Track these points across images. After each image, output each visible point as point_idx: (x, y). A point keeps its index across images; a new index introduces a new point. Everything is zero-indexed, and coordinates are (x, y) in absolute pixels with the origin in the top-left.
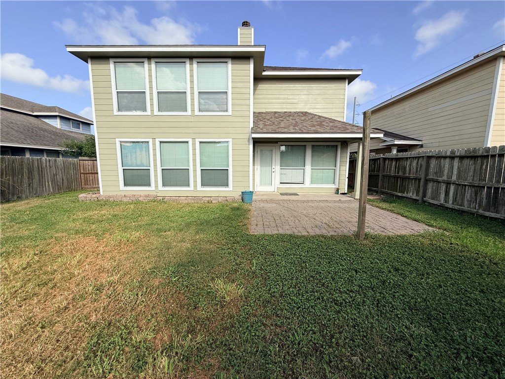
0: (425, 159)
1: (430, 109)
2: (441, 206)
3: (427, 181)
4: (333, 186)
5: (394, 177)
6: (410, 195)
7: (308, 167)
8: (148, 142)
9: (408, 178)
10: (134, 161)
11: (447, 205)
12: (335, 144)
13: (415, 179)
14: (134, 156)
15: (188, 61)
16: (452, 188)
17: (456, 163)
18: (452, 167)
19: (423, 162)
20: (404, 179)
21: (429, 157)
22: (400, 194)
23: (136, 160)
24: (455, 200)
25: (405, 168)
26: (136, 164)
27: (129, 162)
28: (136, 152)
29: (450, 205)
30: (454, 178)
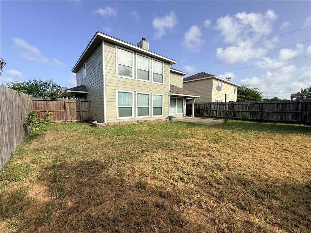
0: (210, 104)
1: (195, 88)
2: (215, 117)
3: (211, 110)
4: (182, 114)
5: (198, 110)
6: (205, 115)
7: (176, 107)
8: (132, 93)
9: (204, 110)
10: (125, 103)
11: (217, 116)
12: (182, 98)
13: (206, 110)
14: (125, 100)
15: (150, 58)
16: (218, 112)
17: (218, 106)
18: (217, 107)
19: (209, 105)
20: (202, 110)
21: (211, 104)
22: (201, 115)
23: (126, 102)
24: (219, 115)
25: (202, 107)
26: (126, 105)
27: (122, 103)
28: (126, 98)
29: (218, 116)
30: (218, 109)
